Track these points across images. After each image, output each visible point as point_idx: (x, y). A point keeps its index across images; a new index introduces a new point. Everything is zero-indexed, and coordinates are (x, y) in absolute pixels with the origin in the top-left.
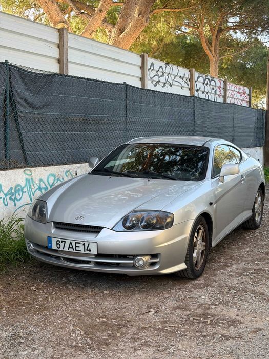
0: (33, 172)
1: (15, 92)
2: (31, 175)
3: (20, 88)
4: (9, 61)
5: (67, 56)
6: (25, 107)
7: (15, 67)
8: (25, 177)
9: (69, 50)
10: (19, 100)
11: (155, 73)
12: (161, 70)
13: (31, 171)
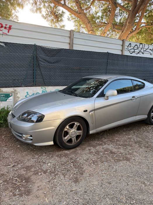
0: (46, 88)
1: (38, 57)
2: (46, 89)
3: (42, 55)
4: (36, 44)
5: (73, 41)
6: (44, 62)
7: (39, 46)
8: (41, 90)
9: (74, 39)
10: (41, 59)
11: (132, 48)
12: (136, 46)
13: (45, 88)
